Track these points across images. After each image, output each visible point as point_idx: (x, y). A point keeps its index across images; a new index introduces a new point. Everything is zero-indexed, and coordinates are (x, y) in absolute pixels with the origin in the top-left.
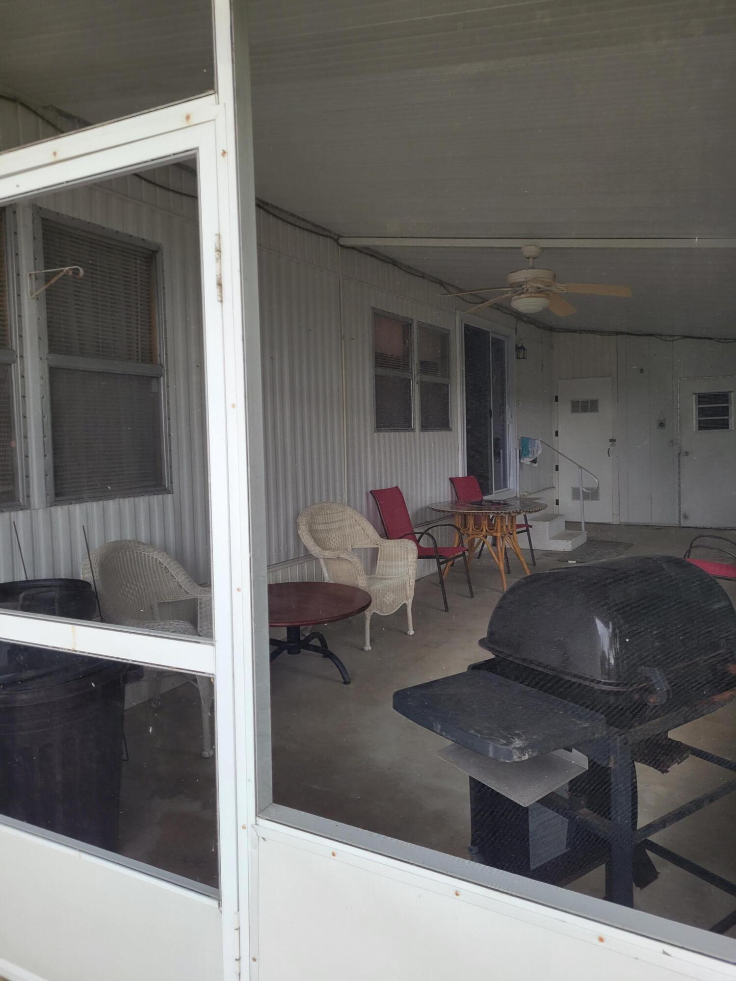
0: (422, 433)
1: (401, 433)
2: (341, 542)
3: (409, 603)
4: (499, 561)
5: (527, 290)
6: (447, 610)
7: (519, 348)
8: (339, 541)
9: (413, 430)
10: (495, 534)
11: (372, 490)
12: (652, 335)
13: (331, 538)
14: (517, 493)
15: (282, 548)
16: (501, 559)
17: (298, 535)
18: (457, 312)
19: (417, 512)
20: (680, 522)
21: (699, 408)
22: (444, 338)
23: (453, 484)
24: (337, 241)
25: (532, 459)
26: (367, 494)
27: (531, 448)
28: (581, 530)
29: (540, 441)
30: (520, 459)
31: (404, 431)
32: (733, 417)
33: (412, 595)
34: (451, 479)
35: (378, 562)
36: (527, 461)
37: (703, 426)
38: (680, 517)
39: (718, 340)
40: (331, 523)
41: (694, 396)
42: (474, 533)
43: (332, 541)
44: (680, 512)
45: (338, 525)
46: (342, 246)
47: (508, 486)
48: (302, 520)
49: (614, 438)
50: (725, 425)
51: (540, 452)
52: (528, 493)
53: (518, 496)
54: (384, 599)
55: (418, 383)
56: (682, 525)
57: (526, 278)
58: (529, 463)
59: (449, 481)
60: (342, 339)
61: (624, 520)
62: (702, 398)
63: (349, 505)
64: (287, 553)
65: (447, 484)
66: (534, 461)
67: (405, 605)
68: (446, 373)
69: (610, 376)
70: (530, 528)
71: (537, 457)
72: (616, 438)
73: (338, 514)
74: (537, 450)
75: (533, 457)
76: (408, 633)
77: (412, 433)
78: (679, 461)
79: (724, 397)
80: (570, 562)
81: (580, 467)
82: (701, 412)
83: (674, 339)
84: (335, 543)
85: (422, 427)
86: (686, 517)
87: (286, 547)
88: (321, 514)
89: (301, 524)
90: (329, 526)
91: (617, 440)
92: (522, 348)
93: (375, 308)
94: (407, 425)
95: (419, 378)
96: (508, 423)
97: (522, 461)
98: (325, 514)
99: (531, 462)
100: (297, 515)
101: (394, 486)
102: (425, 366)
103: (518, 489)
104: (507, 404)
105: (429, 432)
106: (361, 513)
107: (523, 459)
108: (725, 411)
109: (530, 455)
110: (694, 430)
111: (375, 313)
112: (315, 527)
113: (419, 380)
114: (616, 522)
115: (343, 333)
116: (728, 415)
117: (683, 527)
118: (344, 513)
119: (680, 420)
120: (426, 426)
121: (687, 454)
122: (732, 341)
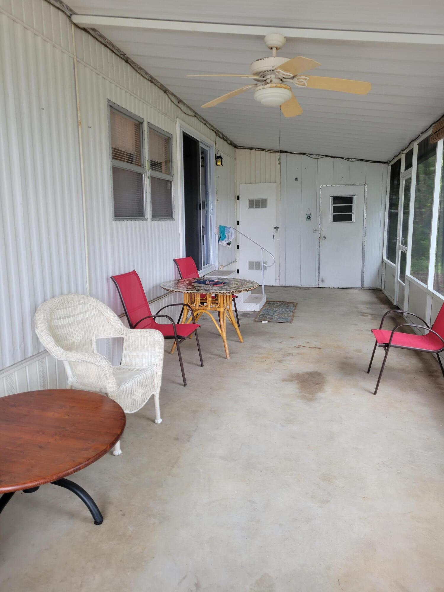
0: (152, 222)
1: (135, 221)
2: (85, 334)
3: (157, 393)
4: (222, 332)
5: (271, 81)
6: (185, 385)
7: (218, 158)
8: (82, 333)
9: (146, 219)
10: (218, 309)
11: (112, 276)
12: (304, 154)
13: (73, 332)
14: (216, 268)
15: (18, 347)
16: (223, 330)
17: (36, 335)
18: (178, 119)
19: (150, 290)
20: (319, 284)
21: (333, 206)
22: (168, 140)
23: (176, 264)
24: (69, 17)
25: (227, 242)
26: (108, 279)
27: (227, 234)
28: (262, 294)
29: (234, 228)
30: (219, 242)
31: (138, 220)
32: (355, 213)
33: (160, 385)
34: (175, 260)
35: (124, 351)
36: (224, 243)
37: (336, 219)
38: (319, 281)
39: (347, 159)
40: (73, 316)
41: (331, 198)
42: (200, 308)
43: (75, 334)
44: (319, 277)
45: (81, 317)
46: (76, 25)
47: (210, 263)
48: (40, 317)
49: (277, 227)
50: (349, 218)
51: (233, 237)
52: (222, 267)
53: (217, 269)
54: (133, 397)
55: (149, 178)
56: (320, 287)
57: (273, 67)
58: (225, 245)
59: (173, 261)
60: (78, 125)
61: (283, 283)
62: (336, 200)
63: (91, 295)
64: (25, 352)
65: (172, 264)
66: (229, 244)
67: (153, 397)
68: (170, 172)
69: (275, 182)
70: (236, 298)
71: (231, 241)
72: (278, 227)
73: (81, 306)
74: (232, 235)
75: (228, 241)
76: (156, 421)
77: (145, 222)
78: (320, 242)
79: (349, 199)
80: (263, 322)
81: (262, 248)
82: (335, 209)
83: (319, 157)
84: (78, 336)
85: (153, 217)
86: (323, 281)
87: (23, 346)
88: (62, 307)
89: (38, 322)
90: (71, 320)
91: (279, 228)
92: (220, 157)
93: (110, 100)
94: (139, 214)
95: (150, 174)
96: (210, 215)
97: (220, 243)
98: (66, 308)
99: (227, 244)
100: (35, 310)
101: (131, 270)
102: (154, 165)
103: (217, 264)
104: (209, 200)
105: (159, 221)
106: (103, 301)
107: (221, 242)
108: (350, 209)
109: (226, 239)
110: (330, 222)
111: (110, 106)
112: (55, 323)
113: (149, 175)
114: (277, 284)
115: (79, 119)
116: (351, 212)
117: (320, 288)
118: (87, 304)
119: (321, 214)
120: (156, 216)
121: (324, 238)
122: (356, 160)
